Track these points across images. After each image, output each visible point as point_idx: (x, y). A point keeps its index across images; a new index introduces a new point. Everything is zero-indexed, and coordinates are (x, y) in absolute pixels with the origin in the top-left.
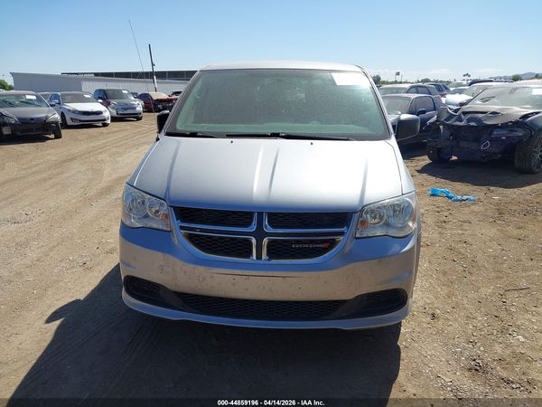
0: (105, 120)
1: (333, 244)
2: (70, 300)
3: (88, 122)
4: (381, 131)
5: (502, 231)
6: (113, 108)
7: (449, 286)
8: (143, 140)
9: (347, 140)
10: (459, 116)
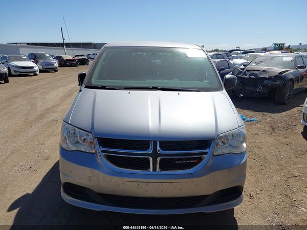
0: (35, 72)
1: (200, 159)
2: (22, 194)
3: (25, 73)
4: (217, 86)
5: (276, 139)
6: (40, 65)
7: (255, 176)
8: (59, 84)
9: (199, 91)
10: (245, 72)
